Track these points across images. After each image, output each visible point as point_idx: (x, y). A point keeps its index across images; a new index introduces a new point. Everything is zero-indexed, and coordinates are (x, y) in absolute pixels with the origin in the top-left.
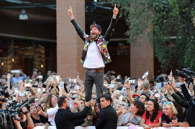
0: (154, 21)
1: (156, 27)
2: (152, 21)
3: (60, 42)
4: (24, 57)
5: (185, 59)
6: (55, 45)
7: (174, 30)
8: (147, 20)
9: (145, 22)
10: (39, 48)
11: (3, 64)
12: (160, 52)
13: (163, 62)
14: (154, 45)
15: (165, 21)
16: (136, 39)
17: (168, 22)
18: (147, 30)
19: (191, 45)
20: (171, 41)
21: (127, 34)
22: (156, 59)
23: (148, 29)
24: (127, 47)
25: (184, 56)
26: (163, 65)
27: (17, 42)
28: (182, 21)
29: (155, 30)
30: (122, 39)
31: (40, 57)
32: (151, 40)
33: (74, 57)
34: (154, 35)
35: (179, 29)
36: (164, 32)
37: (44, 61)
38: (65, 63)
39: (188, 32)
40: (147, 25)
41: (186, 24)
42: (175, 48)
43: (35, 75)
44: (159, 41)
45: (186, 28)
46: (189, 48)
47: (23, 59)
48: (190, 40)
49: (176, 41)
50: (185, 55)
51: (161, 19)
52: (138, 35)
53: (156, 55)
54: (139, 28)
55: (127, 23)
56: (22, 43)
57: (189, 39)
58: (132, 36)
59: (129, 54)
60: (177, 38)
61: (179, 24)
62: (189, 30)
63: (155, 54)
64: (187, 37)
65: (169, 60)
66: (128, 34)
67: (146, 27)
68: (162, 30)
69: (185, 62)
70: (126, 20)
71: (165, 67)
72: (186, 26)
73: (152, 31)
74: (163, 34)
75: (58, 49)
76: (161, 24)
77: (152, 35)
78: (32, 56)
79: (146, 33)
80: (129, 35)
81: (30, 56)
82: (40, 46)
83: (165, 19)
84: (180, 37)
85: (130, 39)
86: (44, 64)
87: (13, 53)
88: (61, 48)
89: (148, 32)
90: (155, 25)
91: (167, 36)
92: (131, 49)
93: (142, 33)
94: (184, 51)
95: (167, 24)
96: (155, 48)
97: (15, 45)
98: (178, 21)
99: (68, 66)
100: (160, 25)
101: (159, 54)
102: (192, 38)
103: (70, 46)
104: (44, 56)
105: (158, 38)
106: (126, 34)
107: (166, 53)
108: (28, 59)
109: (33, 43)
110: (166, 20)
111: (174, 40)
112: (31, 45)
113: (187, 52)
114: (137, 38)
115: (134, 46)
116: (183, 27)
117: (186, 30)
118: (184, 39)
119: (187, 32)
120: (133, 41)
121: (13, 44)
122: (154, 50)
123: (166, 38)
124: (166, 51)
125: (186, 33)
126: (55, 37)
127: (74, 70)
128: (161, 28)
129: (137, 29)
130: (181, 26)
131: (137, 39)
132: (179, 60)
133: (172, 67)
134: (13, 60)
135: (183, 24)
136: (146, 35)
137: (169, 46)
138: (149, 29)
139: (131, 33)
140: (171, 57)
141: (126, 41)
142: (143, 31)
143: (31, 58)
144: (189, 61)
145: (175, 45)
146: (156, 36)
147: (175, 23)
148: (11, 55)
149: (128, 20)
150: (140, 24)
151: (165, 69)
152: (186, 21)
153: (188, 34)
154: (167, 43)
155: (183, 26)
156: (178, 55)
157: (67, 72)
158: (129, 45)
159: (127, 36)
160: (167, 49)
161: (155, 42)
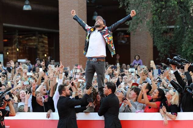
0: (153, 11)
1: (155, 17)
2: (151, 11)
3: (62, 32)
4: (28, 46)
5: (183, 48)
6: (57, 34)
7: (173, 20)
8: (147, 10)
9: (145, 12)
10: (42, 38)
11: (8, 53)
12: (159, 41)
13: (162, 50)
14: (153, 34)
15: (163, 11)
16: (136, 29)
17: (166, 12)
18: (147, 20)
19: (188, 34)
20: (169, 30)
21: (127, 23)
22: (155, 48)
23: (147, 19)
24: (127, 36)
25: (181, 44)
26: (162, 54)
27: (22, 32)
28: (180, 10)
29: (154, 19)
30: (122, 29)
31: (44, 46)
32: (150, 29)
33: (76, 47)
34: (153, 25)
35: (178, 19)
36: (163, 21)
37: (47, 50)
38: (67, 52)
39: (186, 21)
40: (146, 15)
41: (184, 14)
42: (174, 37)
43: (38, 63)
44: (158, 30)
45: (184, 18)
46: (187, 37)
47: (27, 48)
48: (188, 29)
49: (174, 30)
50: (183, 44)
51: (160, 9)
52: (138, 24)
53: (155, 44)
54: (138, 18)
55: (127, 13)
56: (25, 33)
57: (186, 28)
58: (132, 25)
59: (130, 43)
60: (175, 28)
61: (177, 13)
62: (186, 19)
64: (185, 26)
65: (167, 49)
66: (128, 24)
67: (145, 16)
68: (161, 20)
69: (183, 50)
70: (126, 10)
71: (163, 55)
72: (184, 15)
73: (151, 20)
74: (162, 23)
75: (61, 39)
76: (160, 13)
77: (151, 25)
78: (35, 45)
79: (146, 23)
80: (129, 25)
81: (34, 45)
82: (43, 36)
83: (163, 9)
84: (178, 27)
85: (130, 28)
86: (47, 54)
87: (17, 43)
88: (63, 38)
89: (147, 21)
90: (154, 14)
91: (165, 25)
92: (131, 38)
93: (141, 22)
94: (182, 40)
95: (166, 13)
96: (154, 37)
97: (19, 35)
98: (176, 11)
99: (70, 55)
100: (159, 15)
101: (157, 43)
102: (190, 27)
103: (72, 36)
104: (47, 46)
105: (157, 27)
106: (126, 24)
107: (164, 42)
108: (32, 48)
109: (37, 33)
110: (165, 10)
111: (172, 29)
112: (34, 35)
113: (184, 40)
114: (136, 27)
115: (134, 35)
116: (181, 17)
117: (184, 19)
118: (182, 28)
119: (184, 21)
120: (133, 30)
121: (17, 34)
122: (153, 39)
123: (164, 27)
124: (164, 39)
125: (184, 23)
126: (57, 28)
127: (76, 58)
128: (160, 18)
129: (137, 18)
130: (179, 16)
132: (177, 49)
133: (169, 55)
134: (18, 50)
135: (181, 13)
137: (168, 35)
138: (148, 19)
139: (131, 23)
140: (169, 46)
141: (126, 31)
142: (142, 21)
143: (35, 47)
144: (187, 49)
145: (173, 35)
146: (155, 25)
147: (173, 12)
148: (16, 44)
149: (128, 10)
150: (140, 14)
151: (163, 57)
152: (184, 11)
153: (186, 23)
154: (166, 32)
155: (180, 15)
156: (176, 43)
157: (69, 61)
158: (129, 34)
159: (127, 25)
160: (165, 38)
161: (154, 32)
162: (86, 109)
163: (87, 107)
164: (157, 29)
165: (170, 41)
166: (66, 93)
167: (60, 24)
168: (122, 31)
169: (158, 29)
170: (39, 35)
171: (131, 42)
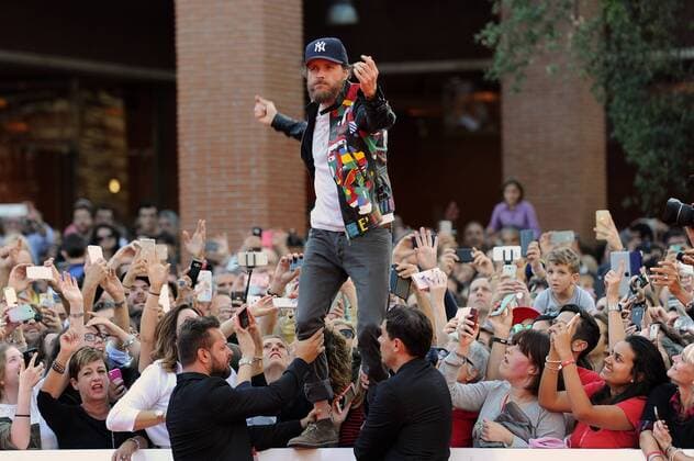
1: (613, 9)
3: (192, 80)
4: (33, 147)
6: (169, 91)
10: (100, 105)
12: (631, 117)
13: (645, 161)
14: (607, 87)
16: (526, 63)
18: (576, 23)
20: (681, 67)
21: (486, 38)
22: (614, 151)
23: (577, 18)
24: (488, 96)
26: (648, 176)
29: (610, 18)
30: (466, 65)
31: (105, 146)
32: (593, 63)
33: (253, 146)
34: (604, 45)
36: (652, 28)
37: (121, 162)
38: (214, 171)
44: (626, 68)
47: (29, 155)
52: (533, 41)
53: (616, 133)
54: (537, 12)
56: (23, 85)
58: (506, 47)
59: (499, 127)
63: (610, 126)
65: (671, 154)
66: (491, 40)
67: (567, 6)
68: (641, 20)
71: (654, 182)
73: (597, 23)
74: (647, 36)
75: (184, 111)
77: (596, 44)
78: (68, 141)
79: (570, 35)
80: (495, 45)
81: (64, 141)
82: (105, 98)
85: (499, 61)
86: (124, 176)
88: (193, 105)
89: (577, 28)
91: (662, 46)
93: (552, 34)
96: (610, 100)
99: (228, 186)
101: (625, 126)
104: (120, 142)
105: (624, 54)
106: (480, 41)
107: (659, 122)
108: (51, 153)
109: (75, 85)
112: (64, 93)
115: (518, 91)
120: (512, 69)
122: (607, 109)
123: (658, 56)
124: (657, 112)
126: (169, 59)
127: (254, 200)
128: (635, 14)
129: (530, 16)
131: (531, 61)
133: (684, 184)
136: (569, 45)
137: (675, 92)
138: (582, 19)
139: (505, 36)
140: (680, 140)
141: (480, 73)
142: (556, 27)
143: (65, 149)
146: (613, 47)
151: (653, 194)
154: (665, 77)
157: (224, 213)
158: (495, 87)
159: (485, 47)
160: (662, 102)
161: (610, 76)
162: (298, 431)
163: (304, 422)
164: (622, 64)
165: (683, 118)
166: (214, 359)
167: (183, 44)
168: (465, 75)
169: (628, 62)
170: (87, 95)
171: (506, 123)
